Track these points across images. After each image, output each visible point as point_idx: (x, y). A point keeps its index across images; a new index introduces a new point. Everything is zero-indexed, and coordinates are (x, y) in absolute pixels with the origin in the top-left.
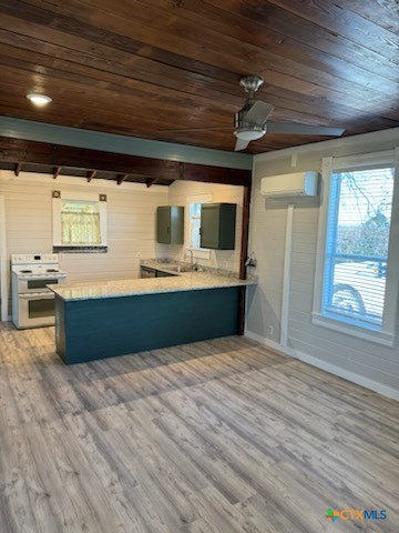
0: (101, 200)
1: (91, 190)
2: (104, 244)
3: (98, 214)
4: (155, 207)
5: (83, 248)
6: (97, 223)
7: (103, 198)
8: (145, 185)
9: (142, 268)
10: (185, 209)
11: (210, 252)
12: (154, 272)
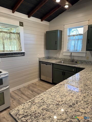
0: (20, 25)
1: (15, 18)
2: (23, 51)
3: (19, 34)
4: (44, 31)
5: (12, 54)
6: (19, 39)
7: (21, 24)
8: (40, 20)
9: (41, 62)
10: (63, 32)
11: (86, 53)
12: (51, 65)
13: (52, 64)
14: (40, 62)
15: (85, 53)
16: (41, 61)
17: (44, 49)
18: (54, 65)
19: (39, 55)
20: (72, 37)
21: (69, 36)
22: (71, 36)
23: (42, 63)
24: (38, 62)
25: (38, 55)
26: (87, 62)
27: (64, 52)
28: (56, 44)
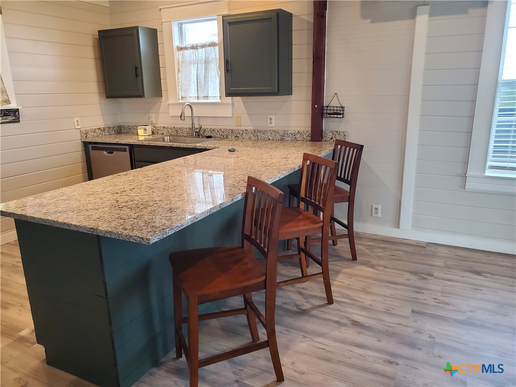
9: (90, 146)
10: (158, 33)
11: (233, 104)
12: (125, 150)
13: (127, 147)
14: (86, 144)
15: (231, 107)
16: (90, 143)
17: (100, 96)
18: (135, 149)
19: (78, 119)
20: (189, 51)
21: (181, 49)
22: (186, 48)
23: (93, 148)
24: (80, 147)
25: (75, 119)
26: (238, 135)
27: (172, 104)
28: (137, 75)
